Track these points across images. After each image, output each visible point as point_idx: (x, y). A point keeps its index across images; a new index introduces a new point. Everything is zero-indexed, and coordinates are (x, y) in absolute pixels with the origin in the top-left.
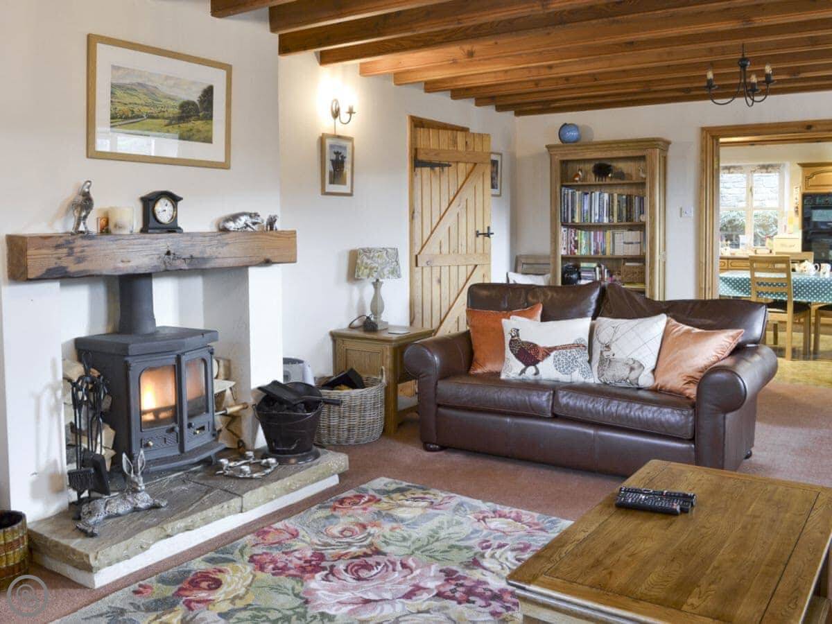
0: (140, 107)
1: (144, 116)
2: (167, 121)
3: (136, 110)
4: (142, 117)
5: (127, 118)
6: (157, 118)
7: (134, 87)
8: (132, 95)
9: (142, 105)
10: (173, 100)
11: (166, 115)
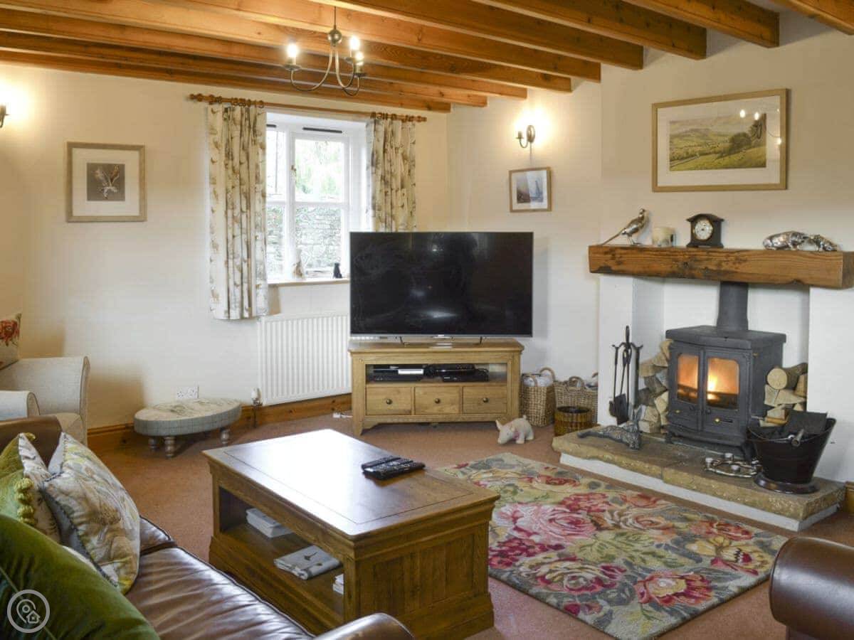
0: (694, 148)
1: (697, 154)
2: (718, 155)
3: (690, 151)
4: (696, 155)
5: (683, 159)
6: (710, 153)
7: (688, 134)
8: (687, 140)
9: (695, 146)
10: (724, 136)
11: (717, 149)
